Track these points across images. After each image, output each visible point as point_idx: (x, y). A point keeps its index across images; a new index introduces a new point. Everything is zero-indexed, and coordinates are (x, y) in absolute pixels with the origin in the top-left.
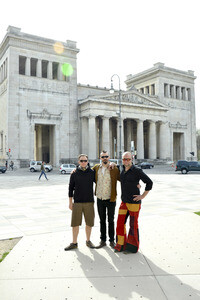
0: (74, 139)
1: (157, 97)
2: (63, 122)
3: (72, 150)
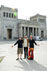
0: (17, 32)
1: (37, 22)
2: (14, 28)
3: (17, 35)
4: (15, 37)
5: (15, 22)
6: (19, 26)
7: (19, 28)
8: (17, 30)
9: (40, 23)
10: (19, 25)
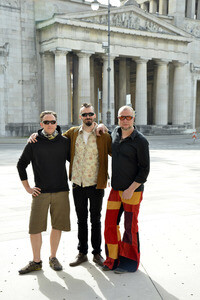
0: (31, 90)
1: (172, 19)
2: (10, 59)
3: (27, 109)
4: (18, 120)
5: (15, 14)
6: (47, 47)
7: (46, 63)
8: (27, 72)
9: (192, 24)
10: (45, 36)
